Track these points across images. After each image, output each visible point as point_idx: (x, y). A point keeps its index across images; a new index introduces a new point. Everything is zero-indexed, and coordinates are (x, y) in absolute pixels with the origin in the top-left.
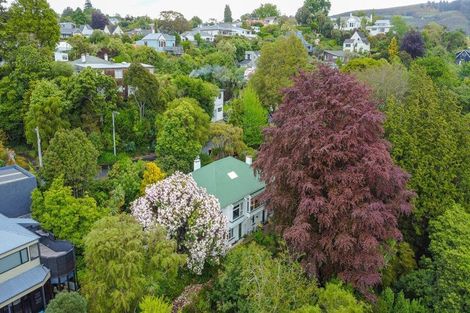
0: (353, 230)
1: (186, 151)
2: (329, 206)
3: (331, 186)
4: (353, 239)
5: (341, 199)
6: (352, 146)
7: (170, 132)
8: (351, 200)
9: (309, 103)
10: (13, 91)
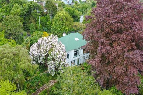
0: (124, 64)
1: (62, 30)
2: (113, 51)
3: (114, 41)
4: (124, 69)
5: (119, 48)
6: (127, 21)
7: (56, 23)
8: (124, 48)
9: (107, 3)
10: (9, 9)
